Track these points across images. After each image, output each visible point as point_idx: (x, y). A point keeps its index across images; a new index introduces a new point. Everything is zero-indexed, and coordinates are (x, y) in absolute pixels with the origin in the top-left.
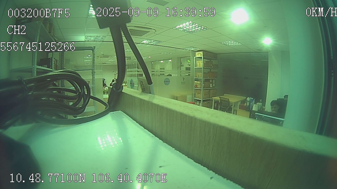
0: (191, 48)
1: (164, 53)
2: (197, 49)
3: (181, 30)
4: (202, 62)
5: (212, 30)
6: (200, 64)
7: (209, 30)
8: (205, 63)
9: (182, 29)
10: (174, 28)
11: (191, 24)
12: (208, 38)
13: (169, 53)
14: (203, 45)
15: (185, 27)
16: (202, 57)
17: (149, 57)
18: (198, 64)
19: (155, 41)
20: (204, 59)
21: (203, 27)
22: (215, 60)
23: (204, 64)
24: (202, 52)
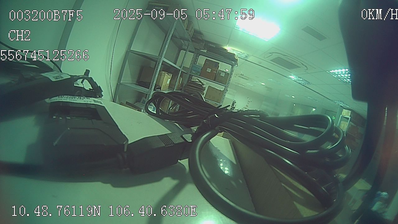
0: (340, 103)
1: (310, 98)
2: (347, 106)
3: (335, 77)
4: (347, 124)
6: (344, 126)
8: (350, 126)
9: (336, 76)
10: (328, 72)
11: (347, 73)
13: (316, 100)
14: (354, 103)
15: (340, 73)
16: (349, 118)
17: (293, 97)
18: (342, 125)
19: (304, 80)
20: (350, 122)
23: (349, 128)
24: (350, 112)
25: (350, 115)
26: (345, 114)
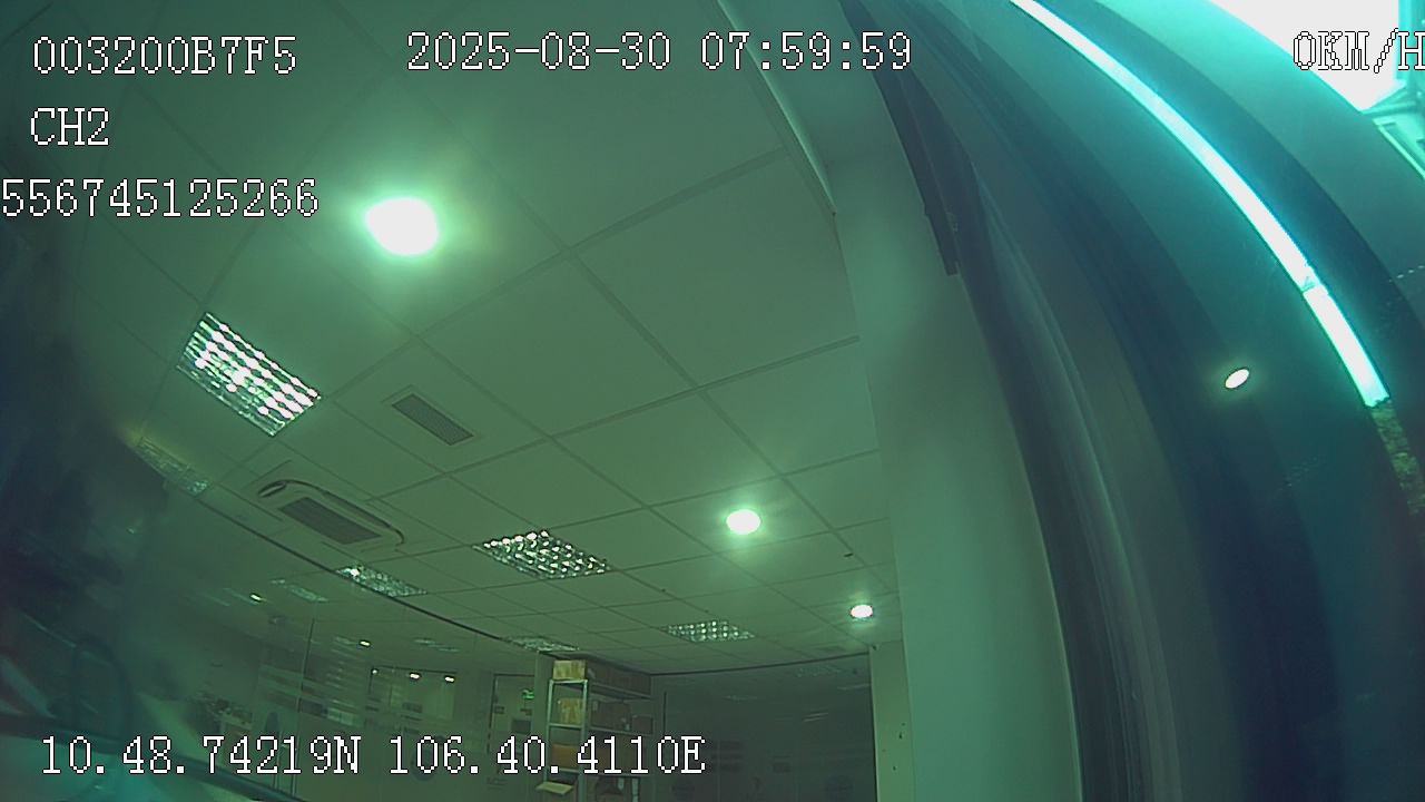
0: (541, 640)
1: (428, 642)
2: (566, 648)
3: (504, 561)
4: (581, 704)
5: (628, 575)
6: (573, 710)
7: (616, 574)
8: (595, 708)
9: (509, 557)
10: (479, 548)
11: (546, 544)
12: (615, 609)
13: (449, 648)
14: (590, 633)
15: (520, 549)
16: (582, 684)
18: (566, 711)
19: (398, 581)
20: (592, 695)
21: (592, 559)
22: (643, 698)
23: (592, 715)
24: (581, 663)
25: (583, 673)
26: (564, 676)
